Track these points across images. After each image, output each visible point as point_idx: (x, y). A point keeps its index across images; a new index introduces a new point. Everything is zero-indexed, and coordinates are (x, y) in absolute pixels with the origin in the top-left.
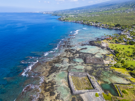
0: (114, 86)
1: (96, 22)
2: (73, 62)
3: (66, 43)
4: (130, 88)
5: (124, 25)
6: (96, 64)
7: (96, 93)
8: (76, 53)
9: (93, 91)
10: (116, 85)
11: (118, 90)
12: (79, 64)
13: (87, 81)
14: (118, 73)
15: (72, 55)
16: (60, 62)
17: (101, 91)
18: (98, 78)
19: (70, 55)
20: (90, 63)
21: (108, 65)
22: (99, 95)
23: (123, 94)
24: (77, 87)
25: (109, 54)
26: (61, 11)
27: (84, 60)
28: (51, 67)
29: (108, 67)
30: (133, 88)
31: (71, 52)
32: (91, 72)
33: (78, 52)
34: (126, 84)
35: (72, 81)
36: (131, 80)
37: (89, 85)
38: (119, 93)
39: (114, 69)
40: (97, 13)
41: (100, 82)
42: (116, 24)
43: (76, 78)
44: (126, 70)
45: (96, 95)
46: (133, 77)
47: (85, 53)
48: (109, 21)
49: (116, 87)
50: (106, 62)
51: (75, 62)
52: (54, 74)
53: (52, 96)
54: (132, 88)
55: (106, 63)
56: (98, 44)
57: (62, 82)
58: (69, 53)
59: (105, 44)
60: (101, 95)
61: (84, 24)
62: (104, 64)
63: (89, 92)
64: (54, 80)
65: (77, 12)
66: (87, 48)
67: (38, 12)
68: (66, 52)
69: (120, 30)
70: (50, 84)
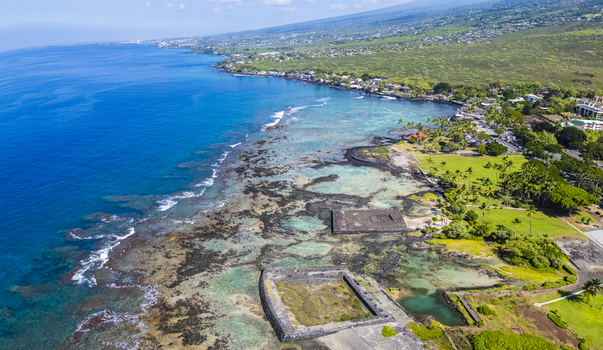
0: (448, 298)
1: (365, 77)
2: (281, 233)
3: (247, 160)
4: (500, 298)
5: (461, 86)
6: (375, 234)
7: (385, 328)
8: (293, 197)
9: (374, 323)
10: (456, 293)
11: (461, 308)
12: (306, 237)
13: (345, 293)
14: (460, 257)
15: (274, 207)
16: (225, 235)
17: (404, 320)
18: (386, 278)
19: (266, 206)
20: (351, 233)
21: (423, 232)
22: (398, 329)
23: (482, 316)
24: (301, 316)
25: (421, 194)
27: (329, 223)
28: (188, 253)
29: (421, 239)
30: (509, 294)
31: (273, 195)
32: (357, 264)
33: (299, 193)
34: (488, 288)
35: (279, 298)
36: (502, 272)
37: (354, 307)
38: (466, 315)
39: (444, 245)
40: (364, 43)
41: (396, 294)
42: (436, 82)
43: (296, 287)
44: (483, 242)
45: (386, 332)
46: (509, 263)
47: (330, 196)
48: (409, 72)
49: (454, 299)
50: (414, 223)
51: (290, 232)
52: (199, 277)
54: (506, 296)
55: (414, 228)
56: (377, 158)
57: (237, 303)
58: (263, 198)
59: (402, 157)
60: (404, 330)
62: (405, 232)
63: (356, 326)
64: (200, 298)
66: (336, 176)
68: (252, 194)
69: (450, 103)
70: (184, 310)
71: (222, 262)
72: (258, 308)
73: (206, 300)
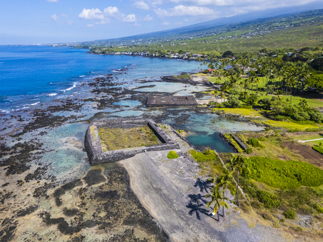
0: (223, 137)
4: (267, 137)
5: (240, 53)
6: (175, 106)
7: (170, 153)
9: (162, 149)
11: (234, 142)
14: (234, 116)
17: (185, 148)
20: (158, 106)
21: (208, 105)
22: (181, 154)
23: (250, 146)
24: (111, 146)
25: (209, 91)
26: (100, 41)
29: (206, 108)
30: (274, 134)
34: (256, 132)
36: (268, 123)
38: (237, 146)
39: (223, 111)
41: (183, 134)
43: (113, 130)
44: (252, 109)
46: (273, 119)
49: (228, 136)
50: (202, 102)
53: (16, 174)
54: (272, 135)
55: (202, 104)
56: (182, 78)
57: (66, 142)
59: (199, 78)
60: (185, 155)
61: (152, 57)
62: (196, 104)
64: (36, 141)
65: (137, 42)
67: (39, 45)
70: (19, 149)
71: (63, 121)
72: (81, 144)
73: (41, 142)
